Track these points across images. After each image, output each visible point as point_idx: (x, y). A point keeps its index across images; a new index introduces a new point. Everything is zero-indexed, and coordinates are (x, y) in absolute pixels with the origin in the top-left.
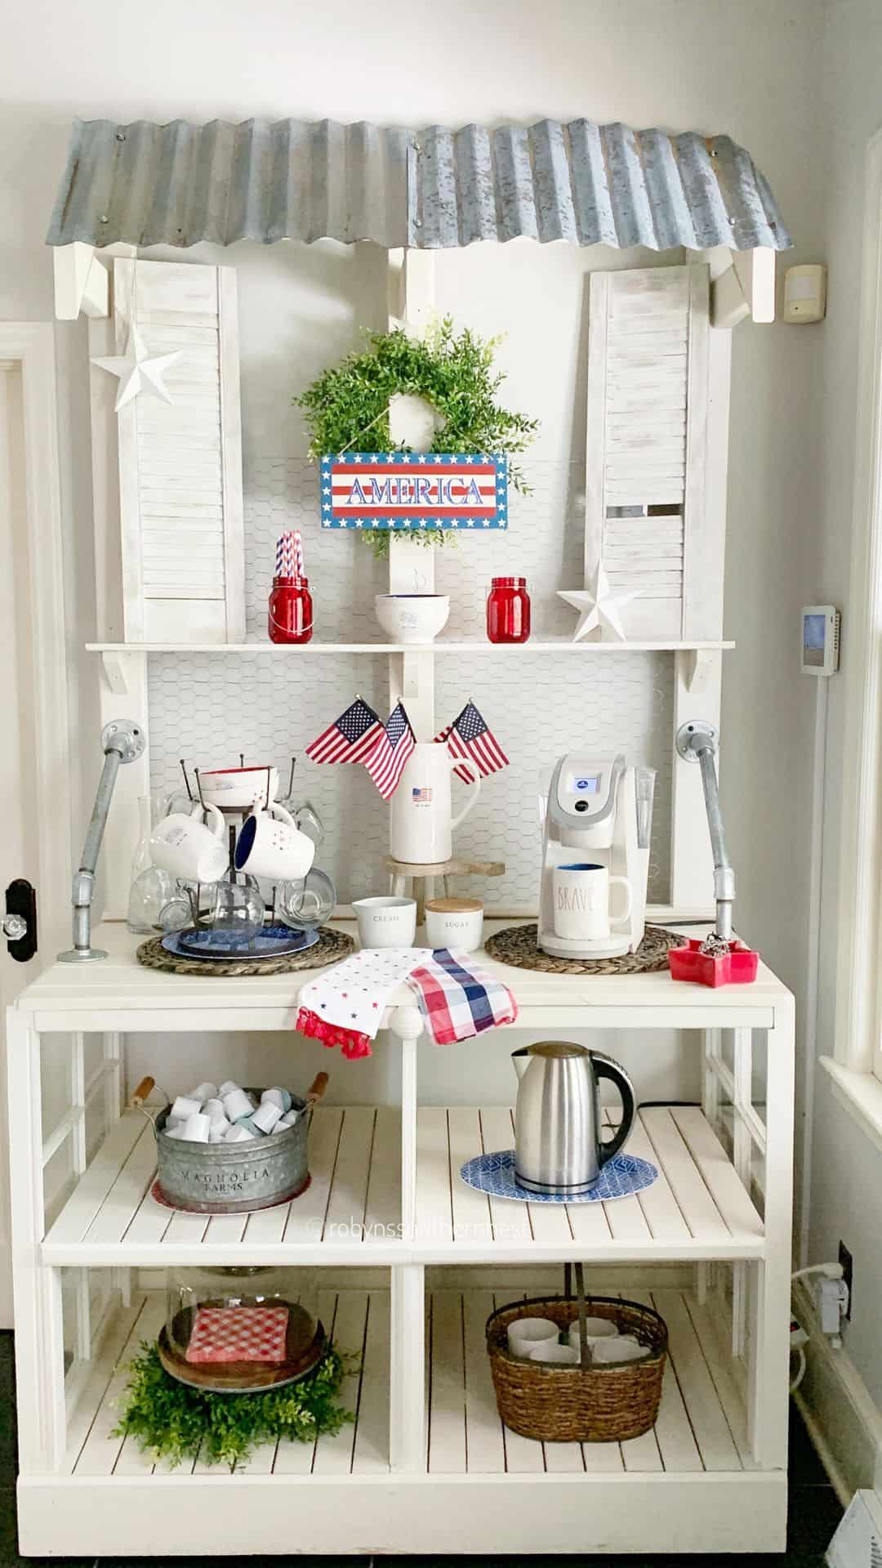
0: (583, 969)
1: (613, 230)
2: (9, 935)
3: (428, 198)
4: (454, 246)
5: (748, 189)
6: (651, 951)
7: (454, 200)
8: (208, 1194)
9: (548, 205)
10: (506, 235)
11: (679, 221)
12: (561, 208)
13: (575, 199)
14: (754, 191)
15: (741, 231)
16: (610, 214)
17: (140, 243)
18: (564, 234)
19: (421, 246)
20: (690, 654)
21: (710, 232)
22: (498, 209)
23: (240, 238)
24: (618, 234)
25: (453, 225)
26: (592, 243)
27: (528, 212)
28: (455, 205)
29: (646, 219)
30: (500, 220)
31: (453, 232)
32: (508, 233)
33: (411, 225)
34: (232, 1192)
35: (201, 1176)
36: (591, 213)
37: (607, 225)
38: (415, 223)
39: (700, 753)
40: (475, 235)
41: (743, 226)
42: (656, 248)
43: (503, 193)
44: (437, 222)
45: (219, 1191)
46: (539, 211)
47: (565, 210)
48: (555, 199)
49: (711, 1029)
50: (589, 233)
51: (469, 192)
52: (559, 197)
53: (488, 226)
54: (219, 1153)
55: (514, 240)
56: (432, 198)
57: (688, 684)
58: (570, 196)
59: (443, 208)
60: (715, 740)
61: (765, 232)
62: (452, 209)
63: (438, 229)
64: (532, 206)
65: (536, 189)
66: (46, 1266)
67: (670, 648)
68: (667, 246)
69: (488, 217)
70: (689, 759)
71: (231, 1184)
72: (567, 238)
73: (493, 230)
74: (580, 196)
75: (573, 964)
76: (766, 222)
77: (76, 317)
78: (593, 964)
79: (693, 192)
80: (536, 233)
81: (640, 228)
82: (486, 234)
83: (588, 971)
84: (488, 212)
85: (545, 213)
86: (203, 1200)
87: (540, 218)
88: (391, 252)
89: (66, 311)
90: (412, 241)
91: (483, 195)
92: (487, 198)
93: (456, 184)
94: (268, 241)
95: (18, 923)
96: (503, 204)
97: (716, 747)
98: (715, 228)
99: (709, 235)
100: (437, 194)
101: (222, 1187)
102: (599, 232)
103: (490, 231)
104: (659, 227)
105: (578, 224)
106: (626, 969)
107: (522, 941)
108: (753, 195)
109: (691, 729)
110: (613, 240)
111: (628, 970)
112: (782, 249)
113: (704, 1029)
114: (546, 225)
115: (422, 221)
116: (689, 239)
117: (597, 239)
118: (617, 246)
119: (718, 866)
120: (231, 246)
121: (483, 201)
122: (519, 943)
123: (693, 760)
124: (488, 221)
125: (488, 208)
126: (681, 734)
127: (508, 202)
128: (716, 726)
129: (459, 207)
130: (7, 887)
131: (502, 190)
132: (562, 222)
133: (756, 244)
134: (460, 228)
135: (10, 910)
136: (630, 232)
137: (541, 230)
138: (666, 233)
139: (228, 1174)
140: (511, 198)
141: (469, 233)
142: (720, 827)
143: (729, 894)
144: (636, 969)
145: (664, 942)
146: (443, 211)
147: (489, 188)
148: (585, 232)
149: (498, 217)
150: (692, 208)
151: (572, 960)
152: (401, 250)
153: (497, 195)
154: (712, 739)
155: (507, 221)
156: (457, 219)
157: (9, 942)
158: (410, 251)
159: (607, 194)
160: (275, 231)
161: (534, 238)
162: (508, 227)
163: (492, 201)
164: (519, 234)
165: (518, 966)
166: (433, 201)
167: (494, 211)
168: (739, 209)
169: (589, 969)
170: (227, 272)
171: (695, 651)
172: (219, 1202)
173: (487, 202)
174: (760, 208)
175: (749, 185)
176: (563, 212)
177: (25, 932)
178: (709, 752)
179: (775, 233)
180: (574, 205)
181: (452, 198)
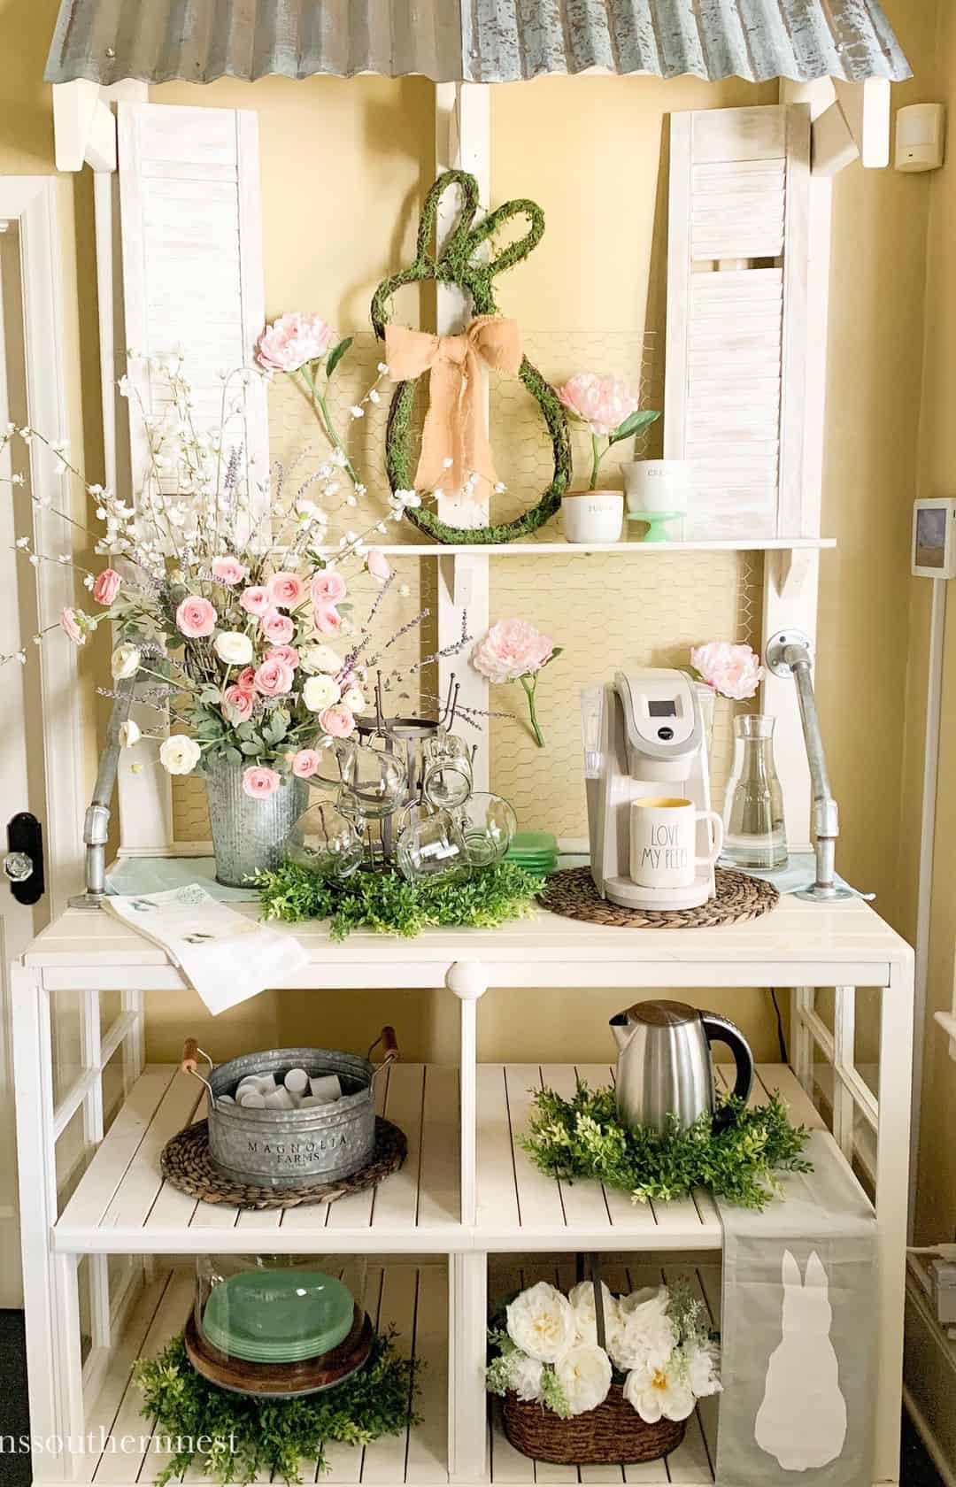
0: (647, 921)
1: (701, 59)
2: (13, 876)
3: (485, 25)
4: (516, 80)
5: (857, 11)
6: (726, 899)
7: (515, 26)
8: (281, 1167)
9: (625, 32)
10: (577, 66)
11: (779, 48)
12: (640, 34)
13: (655, 24)
14: (863, 13)
15: (850, 59)
16: (697, 41)
17: (153, 79)
18: (645, 64)
19: (478, 79)
20: (783, 555)
21: (814, 61)
22: (567, 36)
23: (267, 73)
24: (707, 64)
25: (515, 56)
26: (676, 75)
27: (601, 40)
28: (516, 32)
29: (740, 46)
30: (569, 49)
31: (516, 63)
32: (579, 63)
33: (465, 54)
34: (308, 1164)
35: (273, 1146)
36: (675, 40)
37: (694, 54)
38: (471, 54)
39: (794, 668)
40: (540, 66)
41: (853, 53)
42: (752, 79)
43: (571, 18)
44: (495, 51)
45: (293, 1163)
46: (614, 38)
47: (644, 37)
48: (632, 25)
49: (803, 988)
50: (674, 63)
51: (533, 18)
52: (637, 22)
53: (556, 55)
54: (294, 1119)
55: (585, 72)
56: (490, 24)
57: (779, 587)
58: (650, 21)
59: (502, 35)
60: (811, 652)
61: (879, 60)
62: (513, 37)
63: (497, 60)
64: (605, 32)
65: (610, 12)
66: (61, 1252)
67: (760, 548)
68: (765, 77)
69: (555, 46)
70: (780, 674)
71: (307, 1154)
72: (649, 68)
73: (562, 61)
74: (661, 19)
75: (634, 916)
76: (879, 49)
77: (79, 168)
78: (658, 916)
79: (793, 14)
80: (613, 64)
81: (733, 56)
82: (553, 65)
83: (652, 924)
84: (555, 39)
85: (621, 41)
86: (273, 1173)
87: (616, 47)
88: (440, 87)
89: (68, 159)
90: (467, 74)
91: (548, 20)
92: (553, 24)
93: (517, 8)
94: (301, 76)
95: (22, 861)
96: (573, 29)
97: (812, 659)
98: (821, 56)
99: (815, 66)
100: (495, 19)
101: (297, 1158)
102: (685, 61)
103: (559, 61)
104: (754, 55)
105: (660, 52)
106: (696, 922)
107: (576, 886)
108: (863, 19)
109: (782, 639)
110: (701, 70)
111: (699, 924)
112: (900, 79)
113: (795, 989)
114: (623, 54)
115: (478, 51)
116: (790, 68)
117: (684, 69)
118: (707, 79)
119: (818, 798)
120: (256, 82)
121: (548, 26)
122: (573, 888)
123: (785, 675)
124: (555, 50)
125: (555, 36)
126: (771, 646)
127: (578, 28)
128: (811, 637)
129: (521, 34)
130: (8, 821)
131: (571, 14)
132: (642, 50)
133: (869, 74)
134: (523, 59)
135: (13, 847)
136: (722, 60)
137: (617, 59)
138: (762, 61)
139: (303, 1143)
140: (582, 24)
141: (534, 64)
142: (820, 754)
143: (832, 829)
144: (709, 922)
145: (741, 888)
146: (503, 39)
147: (556, 12)
148: (669, 61)
149: (566, 46)
150: (792, 34)
151: (633, 911)
152: (452, 86)
153: (564, 20)
154: (808, 650)
155: (577, 50)
156: (520, 48)
157: (13, 884)
158: (465, 87)
159: (693, 18)
160: (308, 64)
161: (609, 68)
162: (578, 56)
163: (559, 27)
164: (593, 64)
165: (572, 916)
166: (490, 28)
167: (562, 39)
168: (847, 33)
169: (653, 921)
170: (249, 116)
171: (789, 551)
172: (294, 1175)
173: (554, 28)
174: (872, 32)
175: (858, 6)
176: (642, 38)
177: (31, 871)
178: (804, 666)
179: (891, 61)
180: (655, 31)
181: (513, 24)
